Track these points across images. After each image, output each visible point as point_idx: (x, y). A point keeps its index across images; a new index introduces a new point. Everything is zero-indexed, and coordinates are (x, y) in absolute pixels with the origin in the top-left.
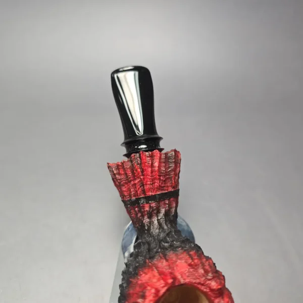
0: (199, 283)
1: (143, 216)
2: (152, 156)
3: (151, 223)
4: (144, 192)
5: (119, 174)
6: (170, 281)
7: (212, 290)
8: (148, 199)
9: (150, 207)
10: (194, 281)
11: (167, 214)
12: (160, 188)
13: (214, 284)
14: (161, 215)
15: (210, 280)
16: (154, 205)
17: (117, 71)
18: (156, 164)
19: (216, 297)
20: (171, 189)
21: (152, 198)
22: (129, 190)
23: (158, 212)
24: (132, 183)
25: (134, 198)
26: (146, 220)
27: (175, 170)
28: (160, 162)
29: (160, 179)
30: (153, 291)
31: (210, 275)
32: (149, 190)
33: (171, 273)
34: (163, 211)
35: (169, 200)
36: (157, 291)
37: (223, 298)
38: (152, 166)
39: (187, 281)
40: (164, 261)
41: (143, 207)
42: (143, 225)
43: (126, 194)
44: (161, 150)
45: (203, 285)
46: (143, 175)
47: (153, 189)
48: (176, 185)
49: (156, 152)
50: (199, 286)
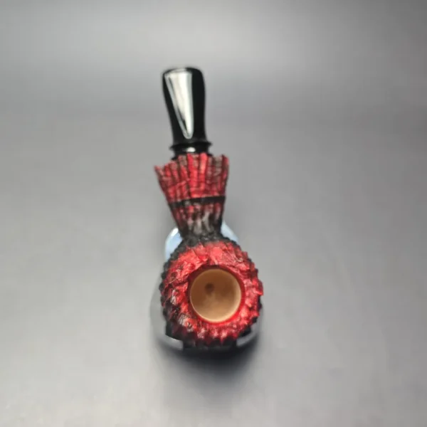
0: (231, 266)
1: (187, 217)
2: (199, 159)
3: (195, 224)
4: (189, 194)
5: (166, 176)
6: (205, 260)
7: (242, 271)
8: (193, 201)
9: (195, 209)
10: (226, 264)
11: (211, 218)
12: (205, 191)
13: (243, 266)
14: (206, 218)
15: (240, 263)
16: (198, 207)
17: (168, 71)
18: (203, 167)
19: (245, 278)
20: (216, 194)
21: (198, 200)
22: (175, 192)
23: (202, 214)
24: (178, 184)
25: (179, 200)
26: (190, 222)
27: (221, 175)
28: (207, 166)
29: (205, 183)
30: (189, 265)
31: (241, 260)
32: (195, 192)
33: (207, 255)
34: (207, 214)
35: (214, 204)
36: (193, 266)
37: (251, 280)
38: (199, 168)
39: (220, 263)
40: (202, 246)
41: (188, 209)
42: (187, 226)
43: (172, 196)
44: (209, 155)
45: (234, 267)
46: (189, 177)
47: (198, 192)
48: (222, 191)
49: (204, 155)
50: (231, 268)
